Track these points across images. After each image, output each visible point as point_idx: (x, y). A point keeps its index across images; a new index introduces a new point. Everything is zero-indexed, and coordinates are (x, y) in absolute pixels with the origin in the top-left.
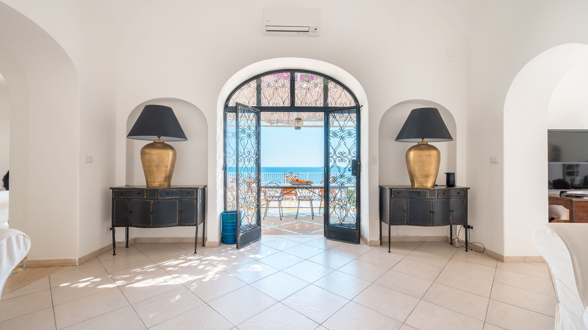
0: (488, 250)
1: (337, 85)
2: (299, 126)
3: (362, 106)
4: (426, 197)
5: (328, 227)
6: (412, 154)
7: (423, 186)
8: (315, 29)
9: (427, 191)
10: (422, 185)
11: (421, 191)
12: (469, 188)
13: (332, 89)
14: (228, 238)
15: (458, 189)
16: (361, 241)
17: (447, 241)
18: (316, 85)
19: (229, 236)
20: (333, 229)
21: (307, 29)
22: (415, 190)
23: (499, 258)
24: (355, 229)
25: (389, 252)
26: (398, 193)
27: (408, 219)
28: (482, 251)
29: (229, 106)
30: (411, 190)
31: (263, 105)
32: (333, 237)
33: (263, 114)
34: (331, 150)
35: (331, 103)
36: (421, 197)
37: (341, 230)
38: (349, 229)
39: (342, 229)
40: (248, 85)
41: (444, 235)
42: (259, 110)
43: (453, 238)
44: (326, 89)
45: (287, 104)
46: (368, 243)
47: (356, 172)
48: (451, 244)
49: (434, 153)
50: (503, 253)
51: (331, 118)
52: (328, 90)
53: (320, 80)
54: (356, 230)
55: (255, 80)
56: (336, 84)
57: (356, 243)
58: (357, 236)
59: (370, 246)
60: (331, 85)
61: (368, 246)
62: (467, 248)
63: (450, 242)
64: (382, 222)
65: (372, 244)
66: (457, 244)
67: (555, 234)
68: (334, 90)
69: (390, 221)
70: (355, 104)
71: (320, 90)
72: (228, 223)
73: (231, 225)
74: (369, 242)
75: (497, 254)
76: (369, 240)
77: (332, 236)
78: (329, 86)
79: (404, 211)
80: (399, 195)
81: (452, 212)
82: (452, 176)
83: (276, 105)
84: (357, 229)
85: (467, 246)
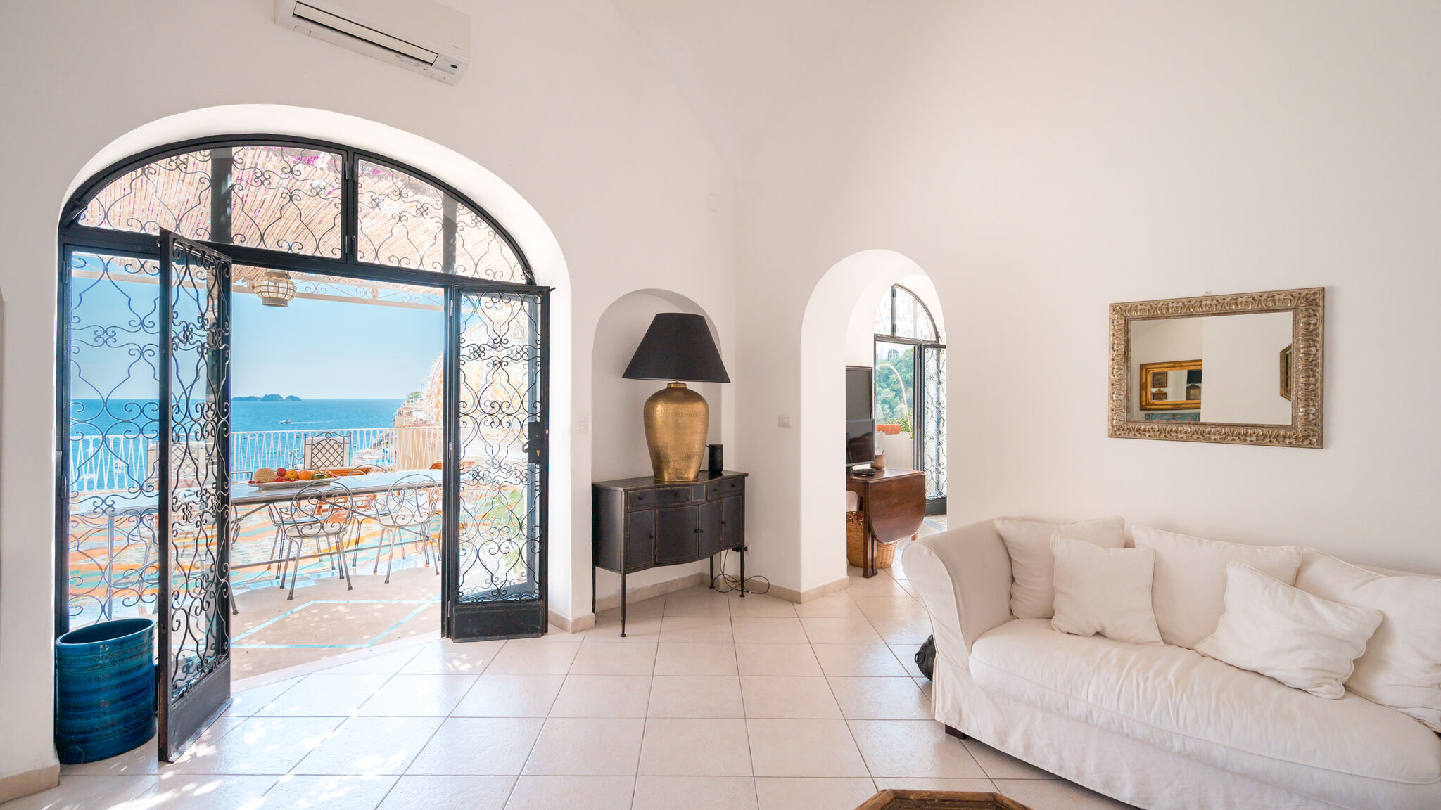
0: (774, 586)
1: (479, 219)
2: (280, 296)
3: (554, 288)
4: (688, 500)
5: (460, 607)
6: (660, 408)
7: (683, 479)
8: (452, 66)
9: (689, 487)
10: (680, 475)
11: (681, 490)
12: (747, 475)
13: (466, 228)
14: (100, 736)
15: (729, 478)
16: (550, 626)
17: (702, 583)
18: (422, 211)
19: (106, 727)
20: (474, 609)
21: (429, 57)
22: (669, 488)
23: (793, 598)
24: (535, 599)
25: (623, 635)
26: (640, 498)
27: (656, 553)
28: (766, 591)
29: (80, 222)
30: (662, 489)
31: (237, 242)
32: (474, 631)
33: (240, 274)
34: (465, 395)
35: (463, 268)
36: (679, 502)
37: (498, 608)
38: (521, 601)
39: (499, 605)
40: (173, 161)
41: (697, 572)
42: (230, 260)
43: (715, 575)
44: (450, 227)
45: (332, 248)
46: (570, 627)
47: (540, 453)
48: (712, 587)
49: (699, 407)
50: (800, 588)
51: (465, 309)
52: (456, 231)
53: (433, 199)
54: (539, 600)
55: (208, 151)
56: (476, 217)
57: (540, 634)
58: (541, 614)
59: (574, 632)
60: (464, 216)
61: (569, 635)
62: (742, 591)
63: (711, 583)
64: (597, 568)
65: (579, 627)
66: (723, 586)
67: (933, 554)
68: (472, 232)
69: (626, 563)
70: (524, 277)
71: (433, 224)
72: (97, 679)
73: (116, 681)
74: (573, 623)
75: (791, 591)
76: (570, 618)
77: (470, 629)
78: (458, 219)
79: (651, 537)
80: (640, 502)
81: (724, 525)
82: (719, 451)
83: (290, 248)
84: (540, 598)
85: (742, 586)
